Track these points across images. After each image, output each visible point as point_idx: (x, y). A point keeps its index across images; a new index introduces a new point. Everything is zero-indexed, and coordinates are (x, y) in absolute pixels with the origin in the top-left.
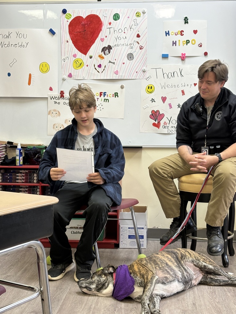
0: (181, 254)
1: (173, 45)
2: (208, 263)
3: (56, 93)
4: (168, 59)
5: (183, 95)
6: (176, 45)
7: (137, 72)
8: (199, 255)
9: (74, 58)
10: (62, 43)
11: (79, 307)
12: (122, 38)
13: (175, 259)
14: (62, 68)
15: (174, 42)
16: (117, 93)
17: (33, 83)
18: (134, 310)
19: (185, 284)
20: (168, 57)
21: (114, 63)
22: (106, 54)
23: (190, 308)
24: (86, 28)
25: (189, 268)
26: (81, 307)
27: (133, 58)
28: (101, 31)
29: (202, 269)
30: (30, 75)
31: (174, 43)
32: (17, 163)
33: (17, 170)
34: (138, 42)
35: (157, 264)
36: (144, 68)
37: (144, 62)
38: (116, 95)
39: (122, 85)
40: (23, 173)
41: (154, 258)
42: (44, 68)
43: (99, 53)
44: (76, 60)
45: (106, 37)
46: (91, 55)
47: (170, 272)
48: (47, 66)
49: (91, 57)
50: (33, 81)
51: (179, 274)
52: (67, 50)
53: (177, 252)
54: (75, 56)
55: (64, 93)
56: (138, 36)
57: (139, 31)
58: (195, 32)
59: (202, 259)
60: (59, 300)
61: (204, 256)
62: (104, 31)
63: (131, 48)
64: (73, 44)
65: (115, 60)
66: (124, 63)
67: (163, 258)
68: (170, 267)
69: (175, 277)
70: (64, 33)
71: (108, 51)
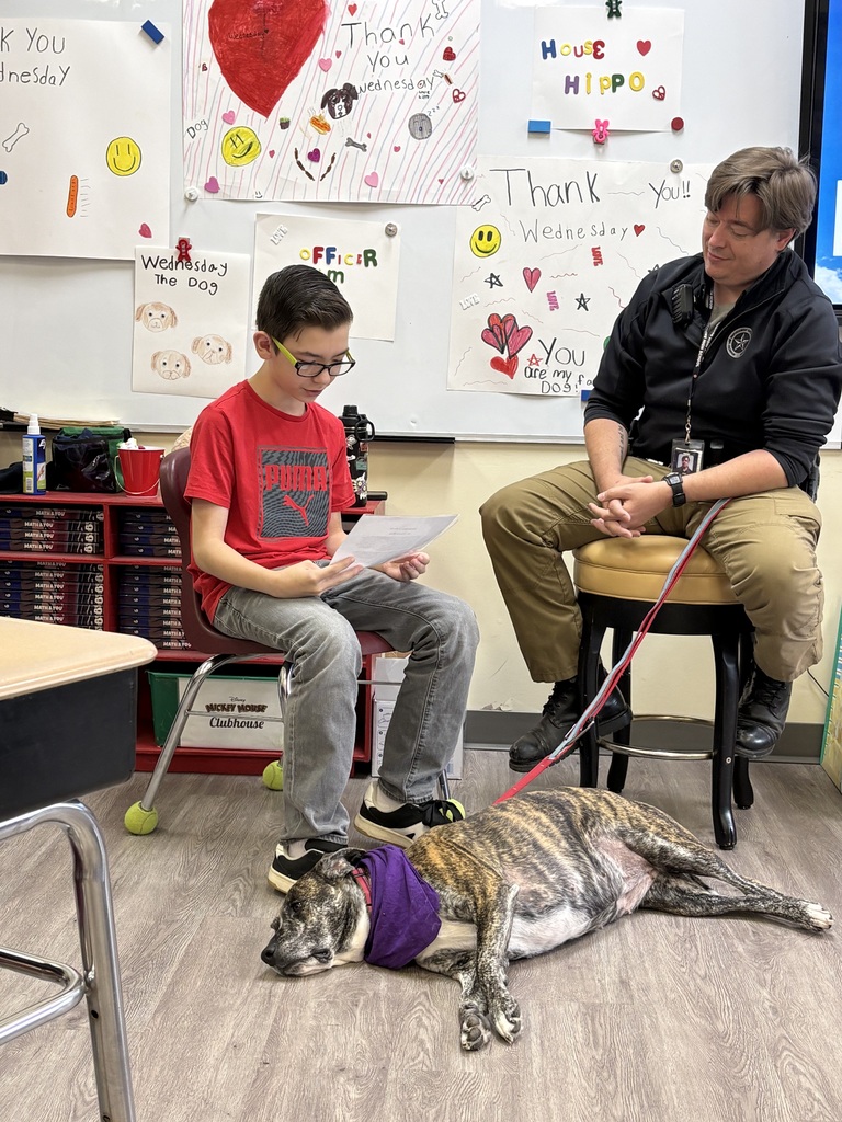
0: (584, 807)
1: (567, 92)
2: (673, 840)
3: (165, 247)
4: (549, 138)
5: (596, 264)
6: (576, 92)
7: (441, 181)
8: (645, 814)
9: (227, 127)
10: (185, 72)
11: (232, 992)
12: (393, 61)
13: (563, 827)
14: (184, 160)
15: (572, 80)
16: (373, 252)
17: (84, 208)
18: (420, 1003)
19: (593, 913)
20: (549, 133)
21: (365, 146)
22: (337, 116)
23: (611, 998)
24: (268, 21)
25: (610, 859)
26: (239, 992)
27: (431, 132)
28: (322, 36)
29: (654, 858)
30: (74, 181)
31: (572, 85)
32: (26, 485)
33: (29, 510)
34: (447, 77)
35: (504, 844)
36: (467, 167)
37: (465, 147)
38: (369, 257)
39: (390, 225)
40: (49, 520)
41: (493, 824)
42: (123, 158)
43: (312, 109)
44: (235, 132)
45: (339, 54)
46: (286, 115)
47: (546, 873)
48: (134, 150)
49: (285, 125)
50: (84, 203)
51: (577, 882)
52: (201, 96)
53: (568, 801)
54: (229, 118)
55: (189, 248)
56: (449, 55)
57: (450, 39)
58: (644, 47)
59: (653, 827)
60: (162, 966)
61: (660, 817)
62: (333, 35)
63: (424, 97)
64: (224, 78)
65: (369, 136)
66: (397, 149)
67: (523, 824)
68: (546, 854)
69: (564, 893)
70: (193, 37)
71: (345, 106)
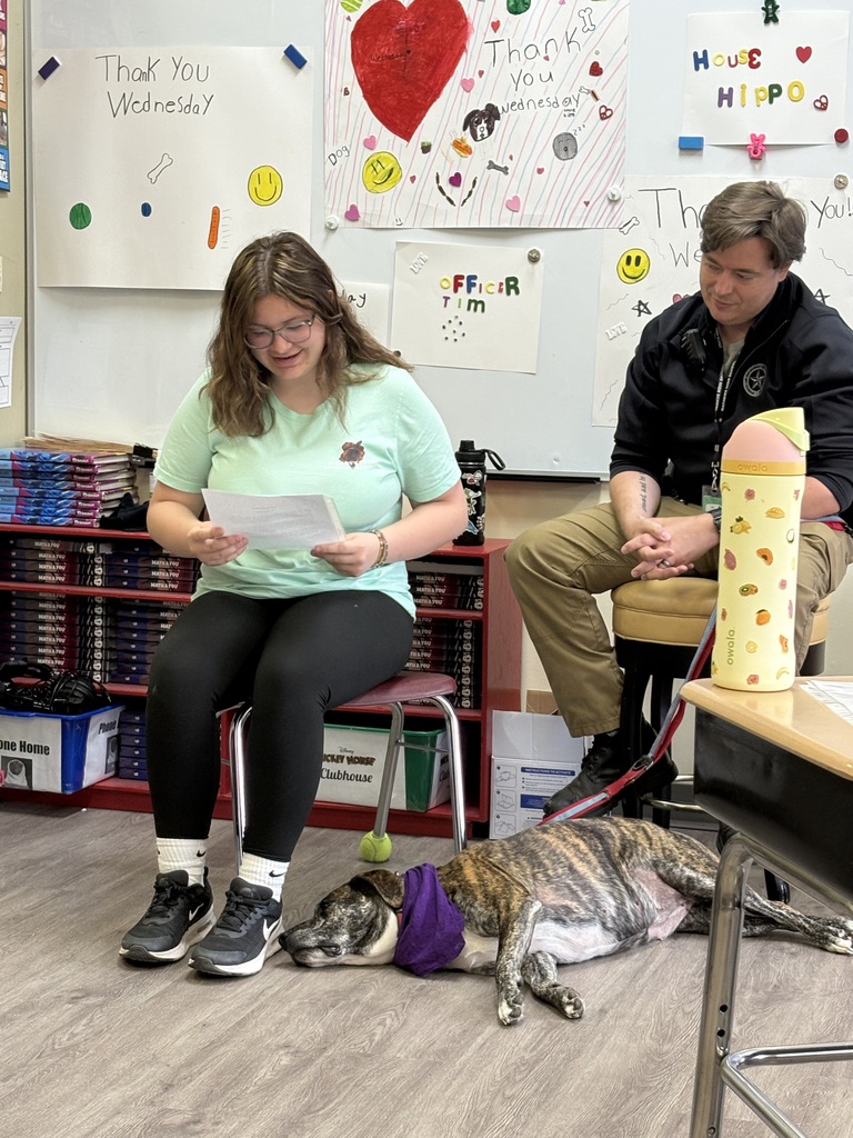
0: (623, 838)
1: (720, 105)
4: (701, 155)
6: (730, 105)
7: (587, 203)
8: (678, 844)
9: (368, 153)
10: (327, 96)
12: (536, 78)
13: (601, 856)
14: (325, 188)
15: (726, 92)
16: (515, 280)
17: (226, 239)
19: (623, 937)
20: (701, 149)
21: (506, 168)
22: (479, 138)
24: (410, 42)
25: (645, 889)
27: (576, 151)
28: (464, 54)
29: (683, 888)
30: (216, 212)
31: (725, 97)
34: (594, 94)
35: (541, 864)
36: (615, 189)
37: (612, 167)
38: (511, 285)
39: (533, 251)
41: (532, 846)
42: (264, 187)
43: (454, 132)
44: (375, 158)
45: (481, 73)
46: (428, 139)
47: (580, 893)
48: (276, 178)
49: (426, 149)
50: (226, 234)
51: (610, 905)
52: (343, 120)
53: (609, 832)
54: (370, 143)
56: (596, 70)
57: (597, 53)
58: (803, 54)
59: (683, 858)
61: (692, 848)
62: (475, 55)
63: (570, 115)
64: (365, 102)
65: (511, 158)
66: (540, 171)
67: (561, 847)
68: (581, 878)
70: (335, 60)
71: (487, 128)
